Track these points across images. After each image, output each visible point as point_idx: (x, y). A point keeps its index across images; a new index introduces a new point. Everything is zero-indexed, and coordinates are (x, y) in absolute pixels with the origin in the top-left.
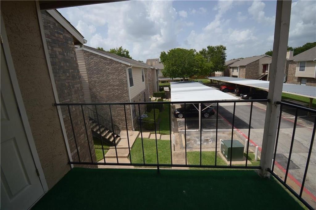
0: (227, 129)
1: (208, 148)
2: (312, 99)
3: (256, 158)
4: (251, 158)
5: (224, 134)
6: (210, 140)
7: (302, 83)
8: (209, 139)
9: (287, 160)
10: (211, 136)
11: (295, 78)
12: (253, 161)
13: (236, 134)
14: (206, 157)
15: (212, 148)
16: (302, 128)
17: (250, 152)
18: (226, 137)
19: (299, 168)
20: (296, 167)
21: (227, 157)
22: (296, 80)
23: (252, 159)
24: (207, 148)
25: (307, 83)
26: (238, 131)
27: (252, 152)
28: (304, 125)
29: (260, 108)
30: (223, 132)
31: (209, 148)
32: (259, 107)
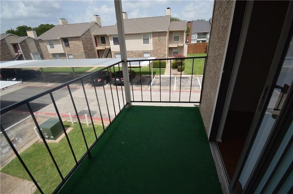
0: (24, 118)
1: (23, 147)
2: (73, 68)
3: (73, 123)
4: (69, 125)
5: (26, 124)
6: (17, 139)
7: (57, 58)
8: (15, 139)
9: (88, 112)
10: (13, 135)
11: (50, 54)
12: (72, 126)
13: (39, 117)
14: (32, 153)
15: (27, 143)
16: (79, 89)
17: (64, 122)
18: (31, 125)
19: (96, 112)
20: (95, 113)
21: (52, 137)
22: (51, 56)
23: (71, 125)
24: (21, 148)
25: (60, 58)
26: (38, 113)
27: (65, 121)
28: (78, 87)
29: (39, 86)
30: (23, 123)
31: (24, 145)
32: (37, 86)
